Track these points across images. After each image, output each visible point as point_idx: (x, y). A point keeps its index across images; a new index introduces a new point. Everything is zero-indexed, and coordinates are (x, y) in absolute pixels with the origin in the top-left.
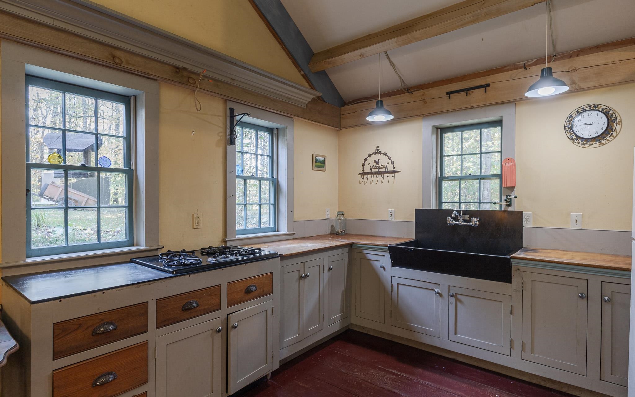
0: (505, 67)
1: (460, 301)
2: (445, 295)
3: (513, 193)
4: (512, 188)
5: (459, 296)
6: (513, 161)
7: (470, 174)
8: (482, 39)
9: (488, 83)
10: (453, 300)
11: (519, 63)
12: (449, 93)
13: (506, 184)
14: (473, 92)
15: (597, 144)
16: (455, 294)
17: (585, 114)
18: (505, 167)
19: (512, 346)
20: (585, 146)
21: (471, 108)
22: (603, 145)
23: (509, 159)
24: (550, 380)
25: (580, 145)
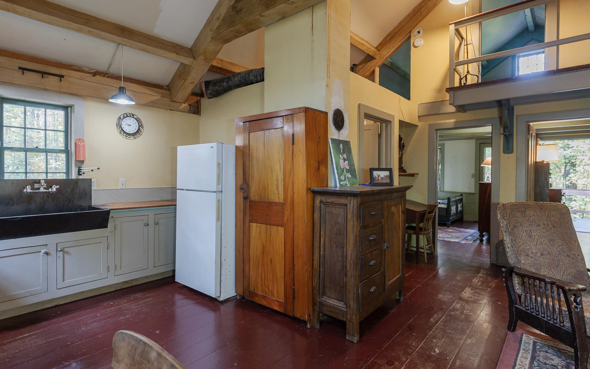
0: (72, 66)
1: (67, 253)
2: (53, 252)
3: (83, 165)
4: (82, 162)
5: (65, 250)
6: (84, 141)
7: (37, 147)
8: (65, 39)
9: (62, 74)
10: (60, 254)
11: (83, 68)
12: (23, 69)
13: (79, 158)
14: (48, 77)
15: (132, 138)
16: (63, 248)
17: (128, 118)
18: (79, 146)
19: (108, 271)
20: (127, 138)
21: (46, 90)
22: (136, 139)
23: (80, 140)
24: (126, 282)
25: (124, 137)
